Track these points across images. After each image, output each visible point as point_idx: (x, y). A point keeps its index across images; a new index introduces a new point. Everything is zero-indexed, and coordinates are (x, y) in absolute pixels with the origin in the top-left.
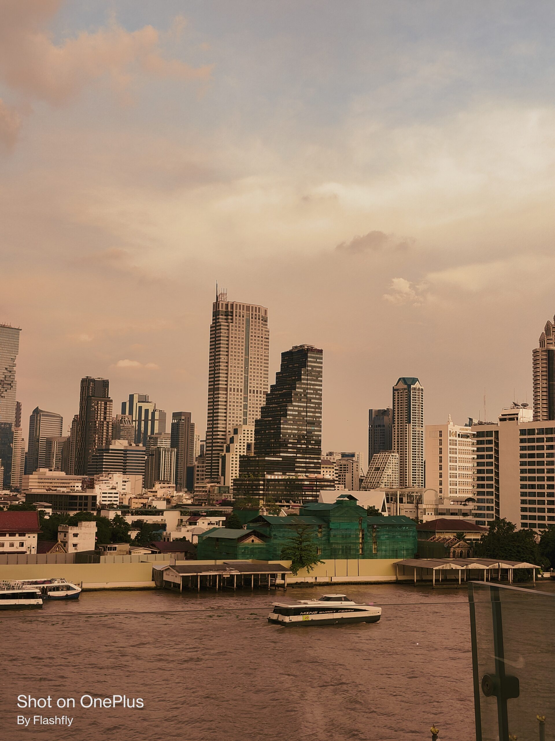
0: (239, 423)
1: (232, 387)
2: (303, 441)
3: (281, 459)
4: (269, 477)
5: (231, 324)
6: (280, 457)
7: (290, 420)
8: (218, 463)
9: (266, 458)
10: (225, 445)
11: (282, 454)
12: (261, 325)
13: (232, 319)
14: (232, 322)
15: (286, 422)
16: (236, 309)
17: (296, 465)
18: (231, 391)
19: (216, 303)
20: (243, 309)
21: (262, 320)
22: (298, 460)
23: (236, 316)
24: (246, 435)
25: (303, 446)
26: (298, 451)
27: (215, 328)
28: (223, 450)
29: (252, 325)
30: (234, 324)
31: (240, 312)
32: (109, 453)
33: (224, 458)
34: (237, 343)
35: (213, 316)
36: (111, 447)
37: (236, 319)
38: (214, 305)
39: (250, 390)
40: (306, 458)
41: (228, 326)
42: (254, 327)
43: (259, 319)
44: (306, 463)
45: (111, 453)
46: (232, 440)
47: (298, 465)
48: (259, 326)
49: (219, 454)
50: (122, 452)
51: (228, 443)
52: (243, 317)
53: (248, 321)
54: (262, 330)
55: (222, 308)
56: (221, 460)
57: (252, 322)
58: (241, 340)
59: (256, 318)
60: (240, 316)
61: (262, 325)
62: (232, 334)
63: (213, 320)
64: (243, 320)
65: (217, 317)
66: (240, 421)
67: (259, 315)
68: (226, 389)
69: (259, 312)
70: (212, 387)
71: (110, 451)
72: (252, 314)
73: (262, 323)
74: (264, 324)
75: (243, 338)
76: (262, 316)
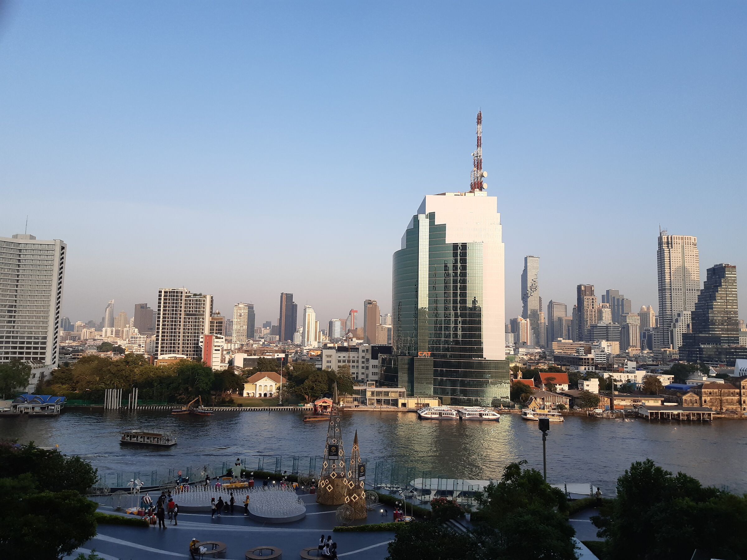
0: (681, 310)
1: (675, 288)
2: (725, 324)
4: (702, 346)
5: (671, 249)
6: (709, 334)
7: (715, 311)
8: (668, 334)
9: (700, 335)
10: (672, 324)
11: (710, 332)
13: (672, 246)
14: (672, 248)
15: (712, 313)
16: (674, 240)
18: (674, 290)
19: (660, 237)
20: (679, 239)
21: (693, 245)
23: (674, 244)
24: (686, 317)
25: (725, 327)
26: (723, 330)
27: (661, 253)
28: (671, 326)
29: (686, 249)
30: (673, 249)
31: (677, 241)
33: (672, 332)
35: (659, 245)
36: (598, 325)
37: (674, 246)
38: (659, 238)
39: (687, 289)
40: (729, 334)
41: (669, 250)
42: (687, 250)
43: (690, 244)
44: (728, 337)
45: (599, 328)
46: (677, 321)
48: (691, 249)
49: (668, 329)
50: (606, 328)
51: (674, 322)
53: (683, 247)
54: (693, 251)
55: (664, 240)
56: (669, 333)
57: (686, 246)
58: (679, 258)
59: (688, 244)
60: (677, 244)
62: (672, 255)
63: (659, 248)
64: (679, 246)
65: (661, 246)
66: (682, 308)
67: (690, 242)
68: (671, 289)
69: (690, 240)
70: (661, 288)
72: (685, 242)
73: (693, 247)
74: (694, 247)
75: (680, 257)
76: (693, 242)
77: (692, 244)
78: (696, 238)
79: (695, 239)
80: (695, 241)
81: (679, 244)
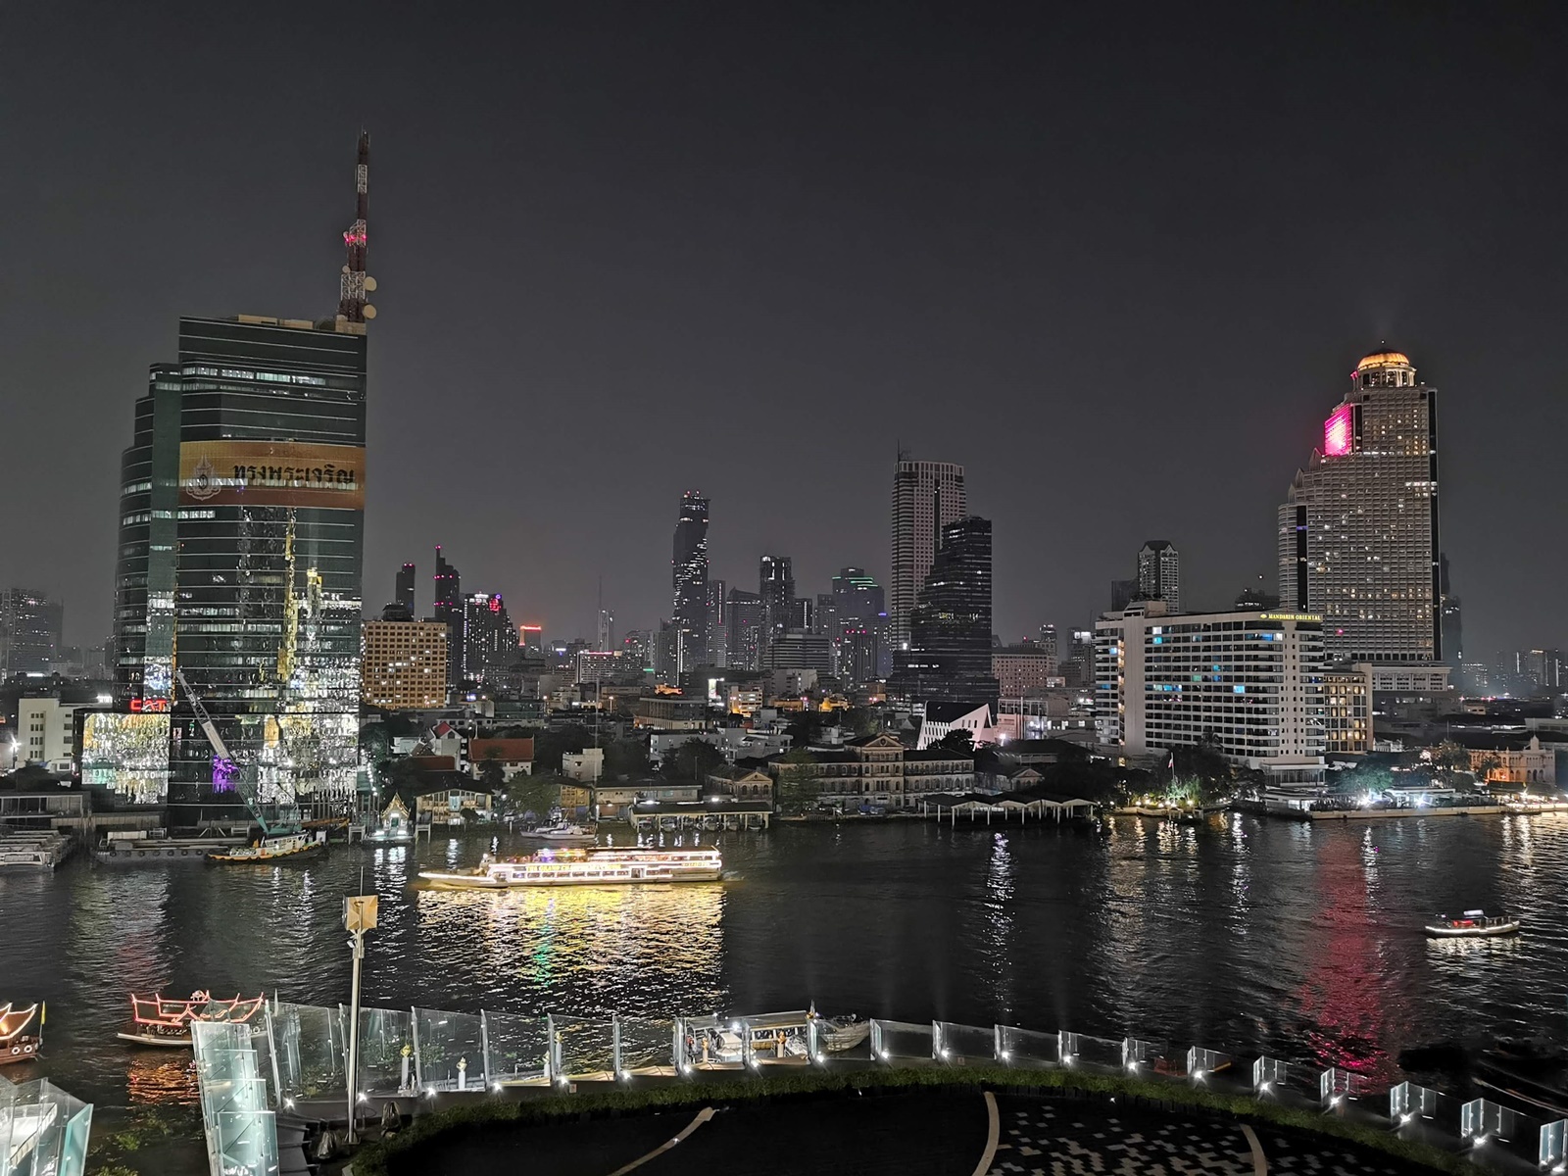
1: (920, 563)
5: (916, 488)
12: (954, 487)
16: (922, 468)
18: (918, 568)
19: (898, 463)
20: (931, 469)
21: (956, 481)
23: (922, 477)
25: (967, 639)
27: (897, 494)
29: (943, 488)
30: (919, 488)
31: (927, 473)
32: (785, 643)
36: (788, 636)
37: (922, 482)
38: (896, 465)
40: (971, 653)
41: (913, 491)
42: (945, 490)
44: (972, 658)
45: (788, 643)
48: (951, 488)
50: (801, 642)
52: (931, 478)
53: (937, 484)
54: (956, 493)
55: (905, 468)
57: (943, 483)
58: (929, 507)
59: (947, 479)
60: (927, 478)
61: (956, 487)
62: (918, 499)
64: (931, 482)
65: (900, 480)
67: (952, 475)
68: (913, 567)
69: (952, 471)
72: (943, 475)
73: (956, 484)
75: (931, 504)
76: (956, 476)
77: (954, 479)
78: (963, 467)
79: (960, 469)
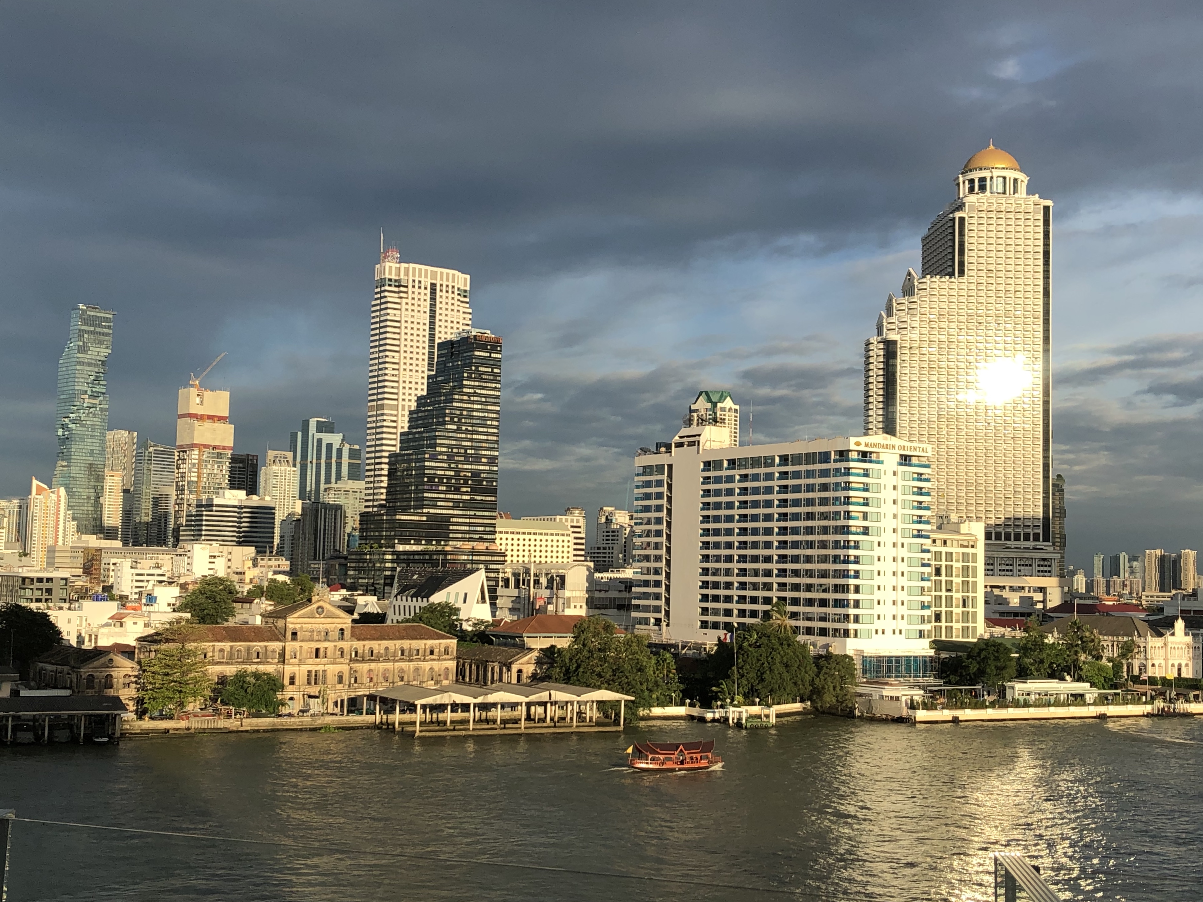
1: (407, 404)
2: (464, 489)
3: (425, 518)
4: (400, 548)
5: (404, 301)
6: (423, 514)
7: (442, 453)
9: (398, 517)
11: (425, 511)
12: (457, 303)
13: (406, 292)
14: (407, 298)
15: (433, 458)
16: (414, 275)
17: (451, 527)
20: (426, 277)
21: (459, 294)
22: (455, 520)
23: (413, 287)
25: (464, 497)
26: (456, 504)
27: (379, 308)
29: (441, 303)
30: (410, 301)
31: (420, 282)
32: (212, 511)
34: (415, 332)
36: (216, 501)
37: (413, 293)
40: (469, 517)
41: (400, 304)
42: (444, 306)
43: (453, 292)
44: (469, 524)
45: (216, 511)
47: (455, 528)
48: (452, 305)
50: (236, 509)
53: (433, 297)
54: (458, 311)
55: (390, 273)
57: (441, 297)
58: (421, 327)
59: (446, 292)
60: (419, 288)
61: (459, 303)
62: (406, 316)
64: (425, 294)
65: (383, 289)
67: (453, 287)
68: (396, 408)
69: (453, 281)
70: (374, 403)
71: (214, 508)
72: (441, 285)
73: (459, 300)
74: (462, 302)
75: (424, 324)
76: (458, 289)
77: (456, 292)
78: (468, 277)
79: (465, 279)
80: (465, 285)
81: (426, 288)
